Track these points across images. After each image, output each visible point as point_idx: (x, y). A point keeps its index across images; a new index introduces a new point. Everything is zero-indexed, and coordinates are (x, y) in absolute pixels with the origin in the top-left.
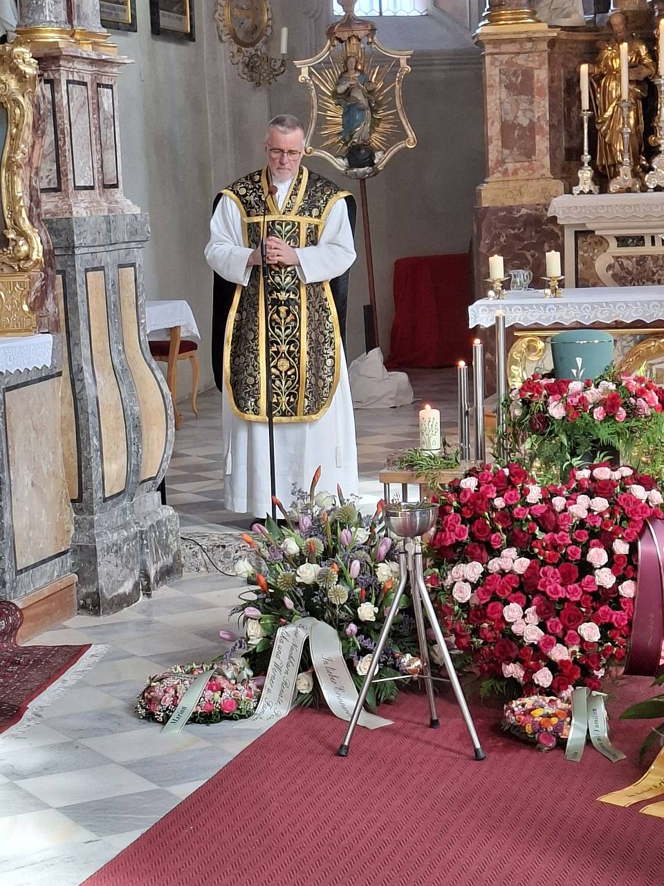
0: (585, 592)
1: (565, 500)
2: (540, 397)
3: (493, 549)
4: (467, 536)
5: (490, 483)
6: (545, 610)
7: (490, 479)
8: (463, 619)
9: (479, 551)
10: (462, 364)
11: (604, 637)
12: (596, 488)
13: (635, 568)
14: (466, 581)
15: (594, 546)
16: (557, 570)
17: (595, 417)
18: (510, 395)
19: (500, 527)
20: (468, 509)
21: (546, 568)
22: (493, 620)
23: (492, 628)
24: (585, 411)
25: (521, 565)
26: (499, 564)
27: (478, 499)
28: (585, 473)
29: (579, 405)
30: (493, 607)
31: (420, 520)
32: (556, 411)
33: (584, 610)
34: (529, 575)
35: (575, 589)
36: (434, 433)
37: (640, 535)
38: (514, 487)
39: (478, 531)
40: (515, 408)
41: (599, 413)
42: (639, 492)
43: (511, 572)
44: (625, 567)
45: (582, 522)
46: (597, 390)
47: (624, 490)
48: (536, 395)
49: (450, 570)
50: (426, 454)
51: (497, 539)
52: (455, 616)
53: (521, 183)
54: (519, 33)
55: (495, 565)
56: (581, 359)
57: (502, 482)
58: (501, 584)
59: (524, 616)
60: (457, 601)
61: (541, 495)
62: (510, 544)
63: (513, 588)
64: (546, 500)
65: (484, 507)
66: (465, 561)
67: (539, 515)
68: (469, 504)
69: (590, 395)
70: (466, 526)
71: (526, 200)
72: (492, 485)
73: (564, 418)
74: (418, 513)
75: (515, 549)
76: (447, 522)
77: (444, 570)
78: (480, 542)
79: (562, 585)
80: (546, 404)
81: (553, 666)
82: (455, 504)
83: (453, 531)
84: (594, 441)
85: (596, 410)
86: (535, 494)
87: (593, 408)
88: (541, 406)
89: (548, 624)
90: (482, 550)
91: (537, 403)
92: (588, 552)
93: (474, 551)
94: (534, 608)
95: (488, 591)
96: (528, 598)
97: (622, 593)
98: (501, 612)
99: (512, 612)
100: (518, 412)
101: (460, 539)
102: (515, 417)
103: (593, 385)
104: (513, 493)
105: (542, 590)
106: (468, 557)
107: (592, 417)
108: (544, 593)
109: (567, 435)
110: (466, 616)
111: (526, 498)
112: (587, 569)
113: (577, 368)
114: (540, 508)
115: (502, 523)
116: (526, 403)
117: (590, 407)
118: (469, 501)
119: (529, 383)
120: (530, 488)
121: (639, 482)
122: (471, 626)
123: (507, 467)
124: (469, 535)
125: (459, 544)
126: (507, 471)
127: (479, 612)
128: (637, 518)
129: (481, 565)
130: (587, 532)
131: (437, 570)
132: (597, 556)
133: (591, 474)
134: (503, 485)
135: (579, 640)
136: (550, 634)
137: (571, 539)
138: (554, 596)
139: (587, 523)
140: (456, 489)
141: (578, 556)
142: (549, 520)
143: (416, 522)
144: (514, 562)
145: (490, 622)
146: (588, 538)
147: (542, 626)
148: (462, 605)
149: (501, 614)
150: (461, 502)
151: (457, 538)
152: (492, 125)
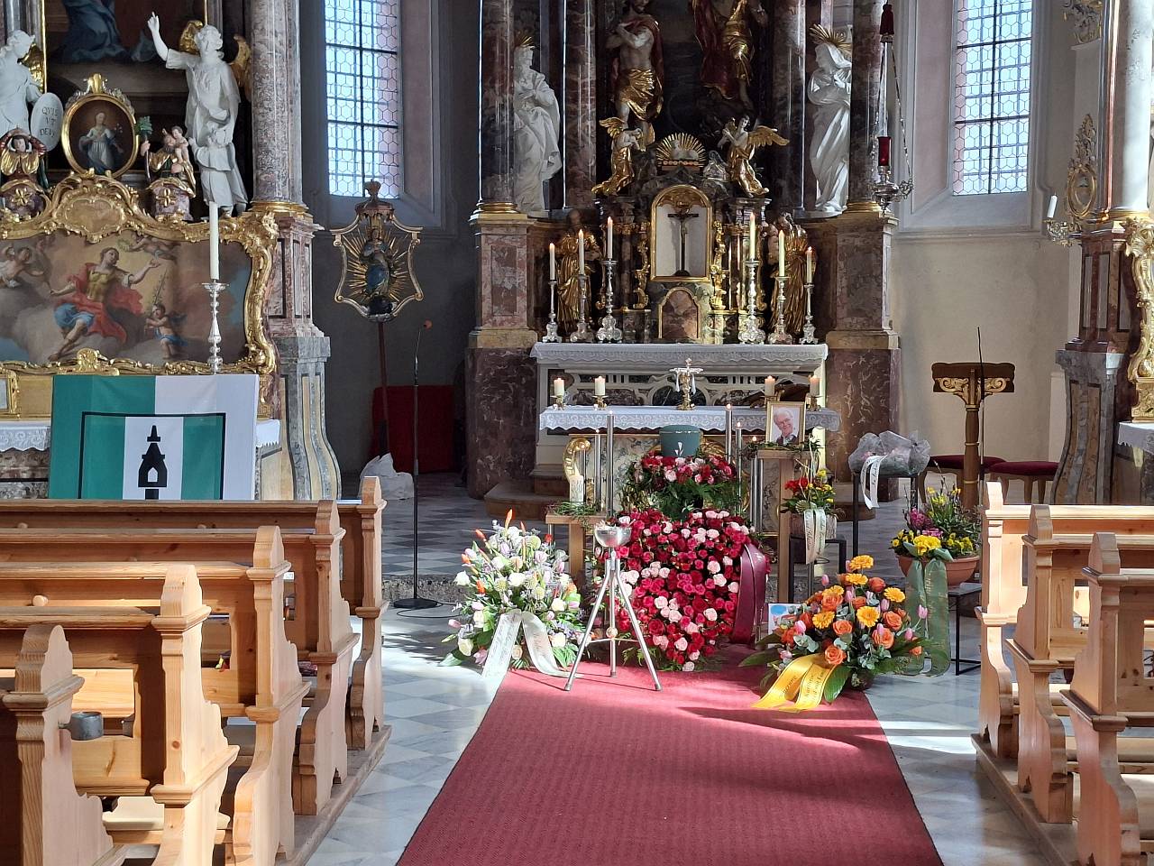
0: (707, 590)
1: (689, 531)
2: (657, 467)
3: (645, 562)
5: (639, 520)
6: (682, 600)
7: (639, 517)
9: (636, 563)
11: (719, 619)
12: (708, 524)
13: (738, 574)
14: (627, 583)
15: (711, 560)
16: (688, 575)
17: (697, 481)
19: (649, 548)
21: (681, 574)
22: (649, 608)
23: (648, 612)
24: (690, 477)
25: (665, 573)
26: (649, 572)
28: (699, 515)
29: (685, 472)
30: (647, 599)
32: (670, 476)
33: (707, 600)
34: (670, 578)
35: (701, 588)
37: (741, 553)
38: (655, 523)
39: (634, 551)
40: (640, 475)
41: (698, 478)
42: (736, 526)
43: (658, 577)
44: (732, 573)
45: (702, 545)
46: (694, 464)
47: (725, 526)
48: (653, 466)
51: (648, 555)
53: (506, 332)
54: (508, 220)
55: (646, 573)
56: (680, 443)
58: (653, 584)
59: (669, 605)
61: (673, 528)
62: (655, 560)
63: (660, 587)
64: (677, 531)
65: (638, 535)
66: (626, 570)
67: (673, 540)
69: (691, 467)
71: (510, 344)
72: (641, 521)
73: (675, 481)
75: (659, 562)
78: (636, 558)
79: (693, 585)
80: (662, 472)
81: (688, 637)
84: (695, 497)
85: (696, 476)
86: (669, 528)
87: (694, 475)
88: (659, 473)
89: (685, 609)
90: (638, 563)
91: (656, 471)
92: (708, 564)
93: (633, 563)
94: (674, 599)
95: (644, 589)
96: (671, 593)
97: (730, 590)
98: (653, 602)
99: (660, 602)
102: (640, 480)
103: (692, 460)
104: (655, 526)
105: (680, 588)
106: (628, 567)
107: (694, 480)
108: (681, 591)
111: (663, 530)
112: (707, 574)
113: (679, 449)
114: (674, 536)
115: (650, 545)
116: (647, 471)
117: (692, 474)
120: (665, 524)
121: (735, 520)
127: (638, 603)
128: (738, 543)
129: (637, 572)
130: (706, 551)
132: (714, 566)
133: (703, 515)
134: (648, 521)
135: (704, 620)
136: (686, 616)
137: (697, 556)
138: (688, 592)
139: (705, 545)
141: (702, 567)
142: (681, 544)
144: (659, 570)
145: (646, 609)
146: (707, 555)
147: (681, 610)
149: (653, 604)
151: (622, 555)
152: (485, 287)
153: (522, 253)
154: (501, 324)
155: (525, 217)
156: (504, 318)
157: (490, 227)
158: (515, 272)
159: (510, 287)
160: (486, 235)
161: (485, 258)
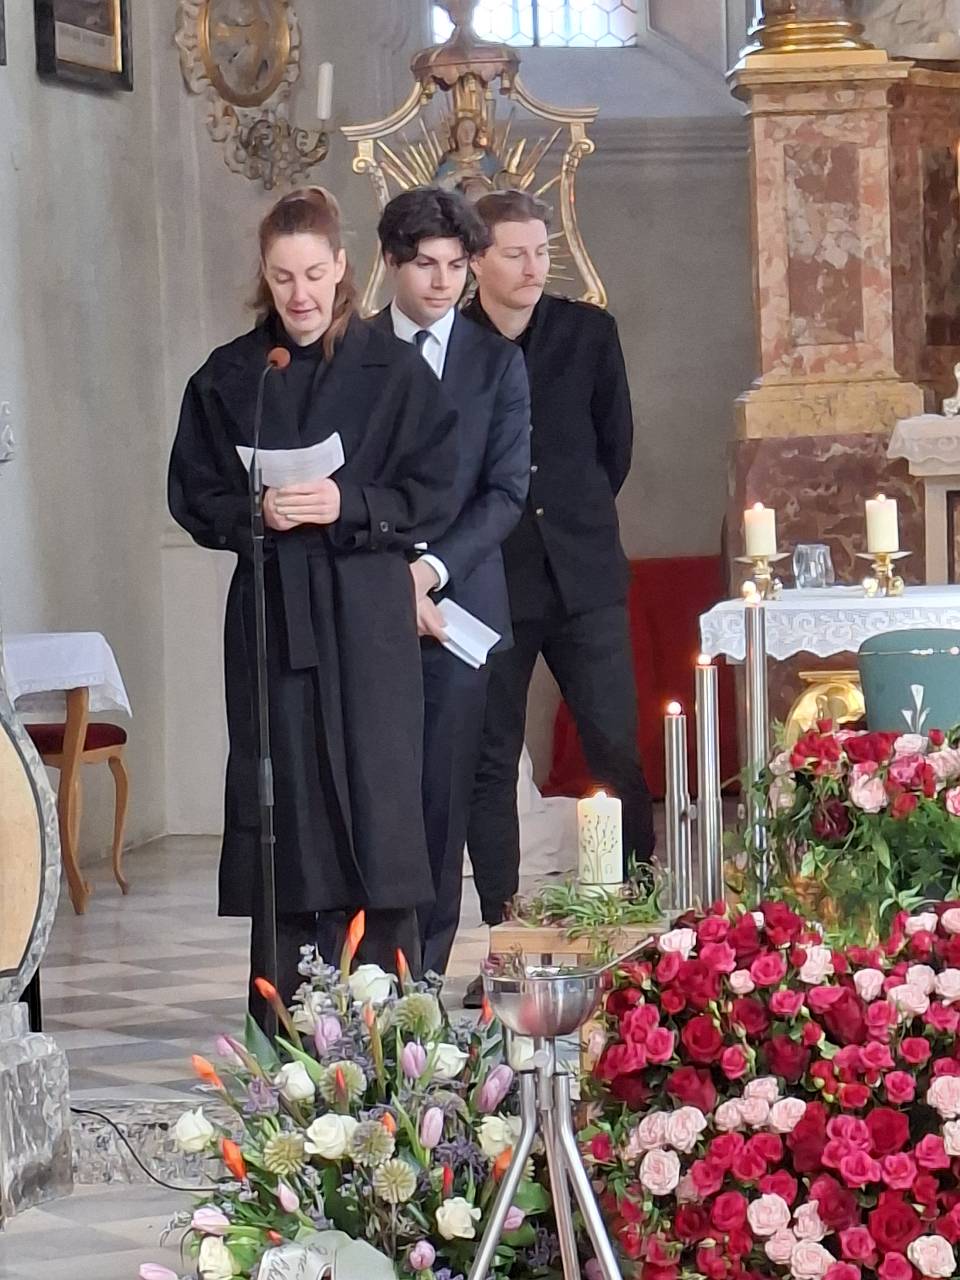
0: (922, 1171)
1: (881, 976)
2: (835, 766)
3: (727, 1080)
4: (670, 1053)
5: (721, 940)
6: (837, 1208)
7: (723, 932)
8: (663, 1230)
9: (696, 1083)
10: (674, 708)
12: (948, 951)
14: (669, 1148)
15: (942, 1071)
16: (862, 1122)
17: (950, 808)
18: (771, 765)
19: (742, 1032)
20: (675, 994)
21: (840, 1118)
22: (728, 1232)
23: (723, 1249)
24: (930, 795)
25: (787, 1114)
26: (739, 1112)
27: (697, 973)
28: (927, 921)
29: (917, 781)
30: (727, 1203)
31: (564, 1001)
32: (867, 794)
33: (920, 1208)
34: (802, 1135)
35: (903, 1166)
36: (608, 847)
38: (772, 949)
39: (696, 1040)
40: (780, 794)
41: (956, 800)
43: (766, 1128)
45: (918, 1022)
46: (954, 752)
48: (825, 762)
49: (636, 1125)
50: (590, 892)
51: (737, 1057)
52: (646, 1223)
53: (830, 389)
54: (826, 70)
55: (730, 1114)
56: (921, 688)
57: (747, 937)
58: (745, 1151)
59: (793, 1223)
60: (649, 1190)
61: (832, 966)
62: (762, 1070)
63: (770, 1162)
64: (842, 976)
65: (708, 988)
66: (668, 1106)
67: (826, 1006)
68: (677, 983)
69: (941, 762)
70: (669, 1029)
71: (842, 424)
72: (726, 944)
73: (883, 810)
74: (560, 985)
75: (774, 1080)
76: (629, 1024)
77: (622, 1126)
78: (698, 1065)
79: (874, 1155)
80: (846, 780)
82: (646, 985)
83: (643, 1041)
84: (947, 860)
85: (951, 793)
86: (817, 964)
87: (946, 789)
88: (836, 786)
89: (844, 1239)
90: (702, 1082)
91: (826, 779)
92: (929, 1086)
93: (686, 1083)
94: (813, 1204)
95: (715, 1168)
96: (801, 1185)
98: (743, 1213)
99: (767, 1212)
100: (786, 801)
101: (656, 1059)
102: (780, 810)
103: (946, 741)
104: (770, 959)
105: (831, 1165)
106: (673, 1096)
107: (944, 807)
108: (835, 1173)
109: (891, 847)
110: (667, 1225)
111: (798, 974)
112: (927, 1120)
113: (914, 709)
114: (830, 992)
115: (747, 1023)
116: (803, 779)
117: (939, 787)
118: (676, 977)
119: (811, 738)
120: (808, 951)
122: (680, 1246)
123: (761, 909)
124: (677, 1051)
125: (653, 1068)
126: (759, 918)
127: (695, 1216)
129: (700, 1113)
130: (927, 1043)
131: (607, 1126)
132: (950, 1093)
133: (939, 923)
134: (750, 943)
135: (909, 1274)
136: (847, 1261)
137: (894, 1059)
138: (856, 1179)
139: (928, 1023)
140: (651, 956)
141: (909, 1095)
142: (846, 1018)
143: (556, 1004)
144: (771, 1106)
145: (719, 1235)
146: (929, 1054)
147: (830, 1243)
148: (661, 1201)
149: (742, 1220)
150: (660, 980)
151: (650, 1056)
152: (769, 261)
153: (875, 161)
154: (819, 366)
155: (878, 57)
156: (826, 350)
157: (777, 89)
158: (853, 218)
159: (839, 260)
160: (767, 114)
161: (768, 182)
